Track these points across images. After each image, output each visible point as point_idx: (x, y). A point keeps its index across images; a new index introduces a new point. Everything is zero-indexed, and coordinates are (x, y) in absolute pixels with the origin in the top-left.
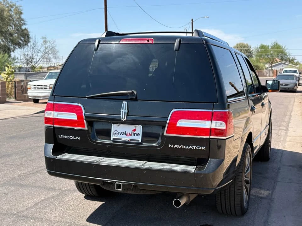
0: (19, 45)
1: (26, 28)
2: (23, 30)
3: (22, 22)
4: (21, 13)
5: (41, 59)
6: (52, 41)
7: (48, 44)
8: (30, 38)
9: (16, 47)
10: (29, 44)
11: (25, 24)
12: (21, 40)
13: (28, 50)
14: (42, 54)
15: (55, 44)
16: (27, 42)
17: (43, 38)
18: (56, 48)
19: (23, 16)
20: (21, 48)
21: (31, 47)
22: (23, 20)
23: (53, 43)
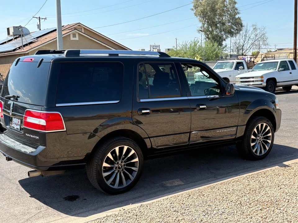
0: (231, 34)
1: (240, 17)
2: (236, 19)
3: (236, 11)
4: (235, 3)
5: (251, 47)
6: (262, 28)
7: (258, 31)
8: (243, 26)
9: (228, 36)
10: (241, 32)
11: (238, 13)
12: (234, 29)
13: (240, 38)
14: (251, 41)
15: (265, 31)
16: (239, 30)
17: (253, 26)
18: (266, 35)
19: (236, 6)
20: (233, 37)
21: (244, 35)
22: (237, 9)
23: (263, 30)
